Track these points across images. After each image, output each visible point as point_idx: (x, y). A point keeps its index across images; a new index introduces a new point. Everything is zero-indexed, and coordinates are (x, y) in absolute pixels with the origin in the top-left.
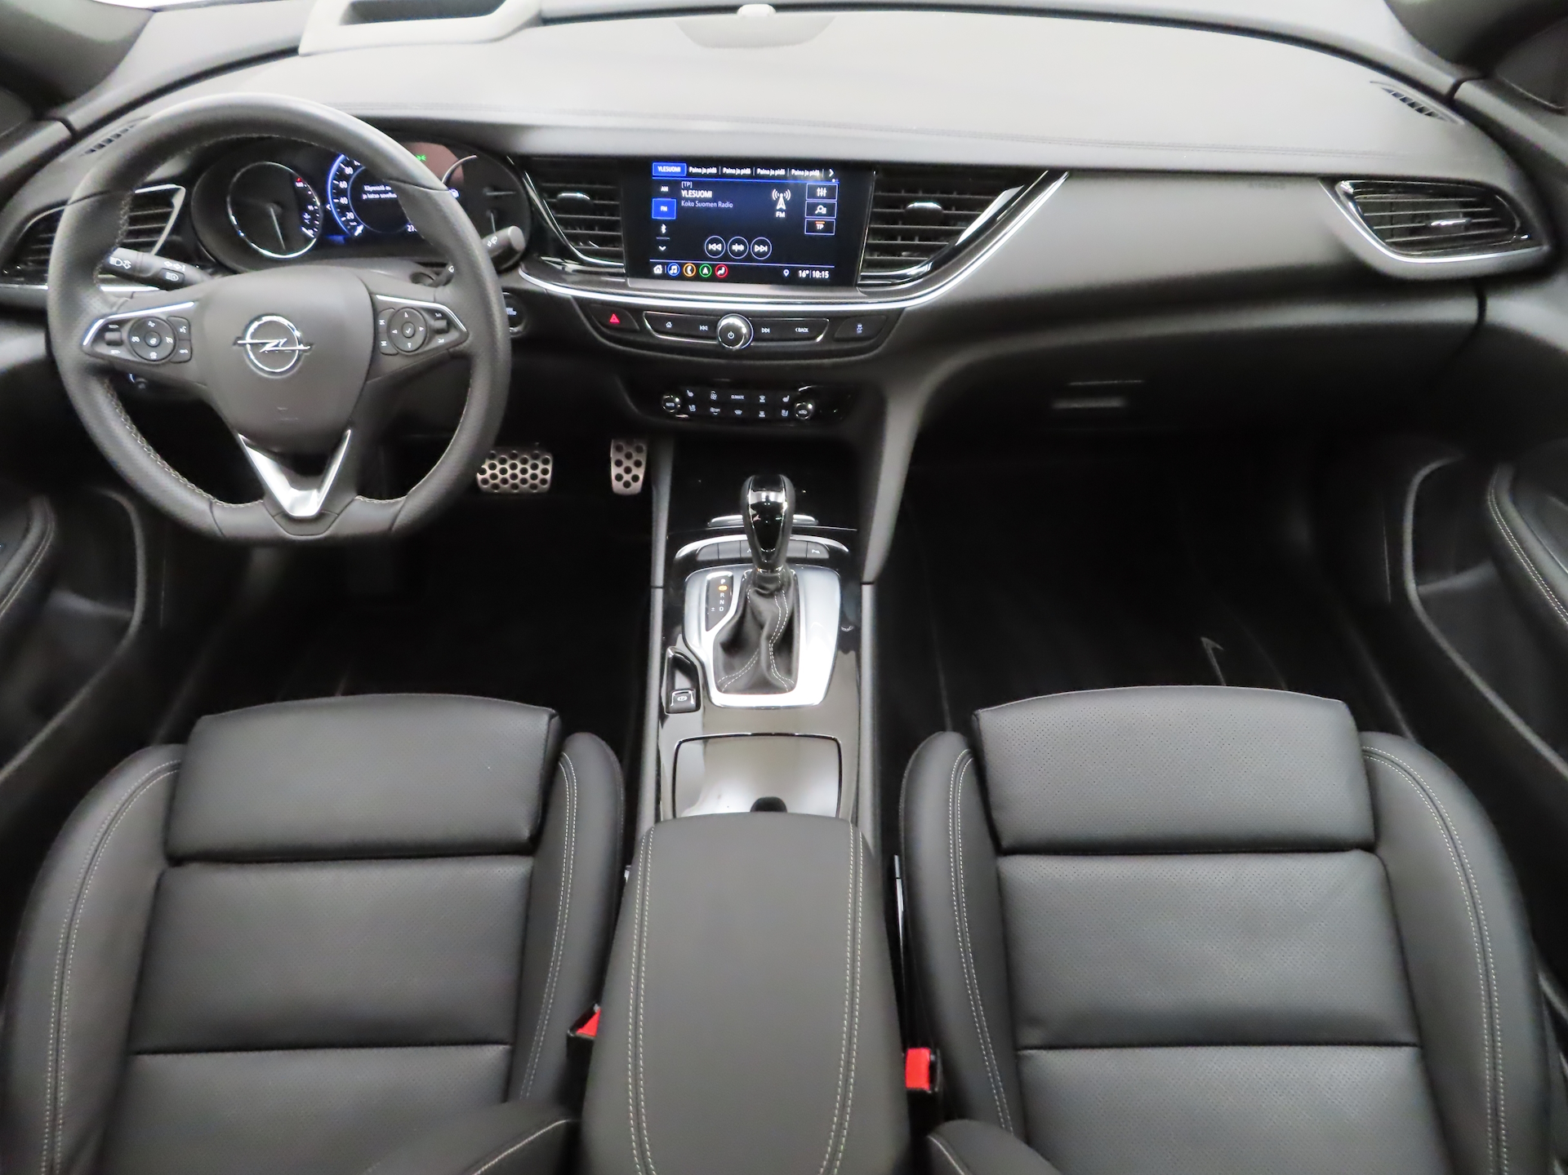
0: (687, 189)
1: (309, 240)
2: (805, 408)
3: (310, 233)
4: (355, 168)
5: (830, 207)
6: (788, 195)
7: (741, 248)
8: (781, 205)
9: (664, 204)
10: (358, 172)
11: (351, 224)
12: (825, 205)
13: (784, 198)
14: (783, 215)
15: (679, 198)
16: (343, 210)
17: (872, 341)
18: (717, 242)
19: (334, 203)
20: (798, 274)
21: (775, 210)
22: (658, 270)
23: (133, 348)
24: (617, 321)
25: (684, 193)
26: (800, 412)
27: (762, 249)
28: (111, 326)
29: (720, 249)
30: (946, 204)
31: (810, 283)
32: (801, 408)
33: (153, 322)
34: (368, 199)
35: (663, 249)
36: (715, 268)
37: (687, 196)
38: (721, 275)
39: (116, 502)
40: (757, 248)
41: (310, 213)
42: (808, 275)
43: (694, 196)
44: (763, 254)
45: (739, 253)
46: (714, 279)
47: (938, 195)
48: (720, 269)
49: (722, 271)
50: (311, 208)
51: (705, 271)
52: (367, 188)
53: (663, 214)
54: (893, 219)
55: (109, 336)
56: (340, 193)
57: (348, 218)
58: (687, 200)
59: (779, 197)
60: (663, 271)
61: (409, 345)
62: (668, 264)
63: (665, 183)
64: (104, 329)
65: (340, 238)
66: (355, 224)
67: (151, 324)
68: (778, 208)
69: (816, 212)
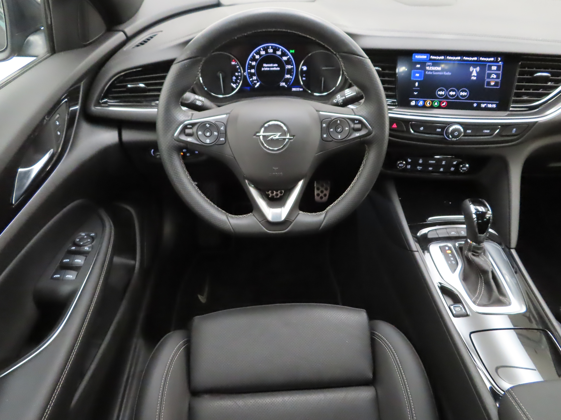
0: (429, 66)
1: (233, 89)
2: (464, 167)
3: (234, 86)
4: (261, 56)
5: (498, 75)
6: (478, 69)
7: (454, 93)
8: (474, 73)
9: (418, 73)
10: (261, 57)
11: (254, 82)
12: (495, 74)
13: (476, 70)
14: (475, 78)
15: (425, 70)
16: (251, 75)
17: (518, 136)
18: (442, 90)
19: (248, 72)
20: (481, 106)
21: (471, 76)
22: (413, 103)
23: (198, 138)
24: (396, 126)
25: (427, 68)
26: (463, 169)
27: (464, 94)
28: (188, 126)
29: (444, 94)
30: (553, 74)
31: (486, 109)
32: (463, 167)
33: (208, 124)
34: (264, 71)
35: (415, 93)
36: (441, 102)
37: (429, 69)
38: (443, 106)
39: (128, 211)
40: (462, 94)
41: (236, 76)
42: (485, 106)
43: (432, 69)
44: (465, 96)
45: (453, 96)
46: (440, 107)
47: (550, 70)
48: (443, 103)
49: (444, 104)
50: (237, 74)
51: (436, 104)
52: (265, 65)
53: (417, 77)
54: (528, 81)
55: (187, 131)
56: (251, 67)
57: (253, 79)
58: (429, 71)
59: (473, 70)
60: (416, 103)
61: (339, 136)
62: (418, 100)
63: (419, 63)
64: (185, 127)
65: (248, 88)
66: (256, 82)
67: (208, 125)
68: (473, 75)
69: (491, 77)
